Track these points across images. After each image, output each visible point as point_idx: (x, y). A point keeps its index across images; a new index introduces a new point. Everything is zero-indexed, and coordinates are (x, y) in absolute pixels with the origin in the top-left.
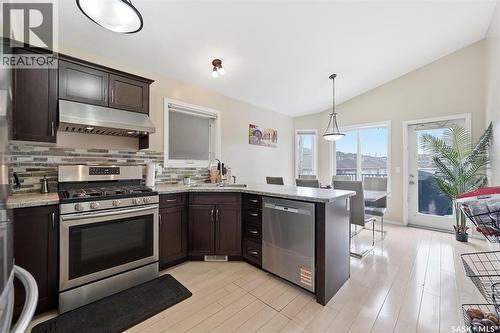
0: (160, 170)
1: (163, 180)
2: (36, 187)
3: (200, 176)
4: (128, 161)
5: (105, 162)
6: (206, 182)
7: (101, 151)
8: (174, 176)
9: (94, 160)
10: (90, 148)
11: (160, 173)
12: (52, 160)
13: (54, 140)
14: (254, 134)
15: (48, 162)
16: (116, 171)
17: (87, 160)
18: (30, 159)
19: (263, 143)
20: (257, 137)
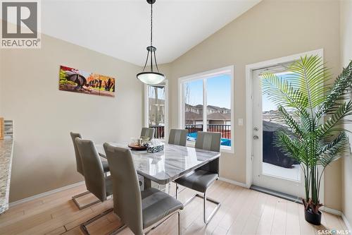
19: (89, 91)
20: (75, 82)
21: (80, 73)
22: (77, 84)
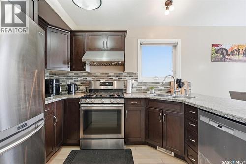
0: (135, 84)
1: (137, 90)
2: (83, 91)
3: (163, 88)
4: (118, 79)
5: (108, 80)
6: (167, 92)
7: (106, 74)
8: (144, 88)
9: (103, 79)
10: (102, 72)
11: (135, 85)
12: (89, 79)
13: (84, 70)
14: (217, 52)
15: (87, 80)
16: (111, 84)
17: (101, 79)
18: (82, 79)
19: (230, 59)
20: (221, 54)
21: (224, 46)
22: (222, 56)
